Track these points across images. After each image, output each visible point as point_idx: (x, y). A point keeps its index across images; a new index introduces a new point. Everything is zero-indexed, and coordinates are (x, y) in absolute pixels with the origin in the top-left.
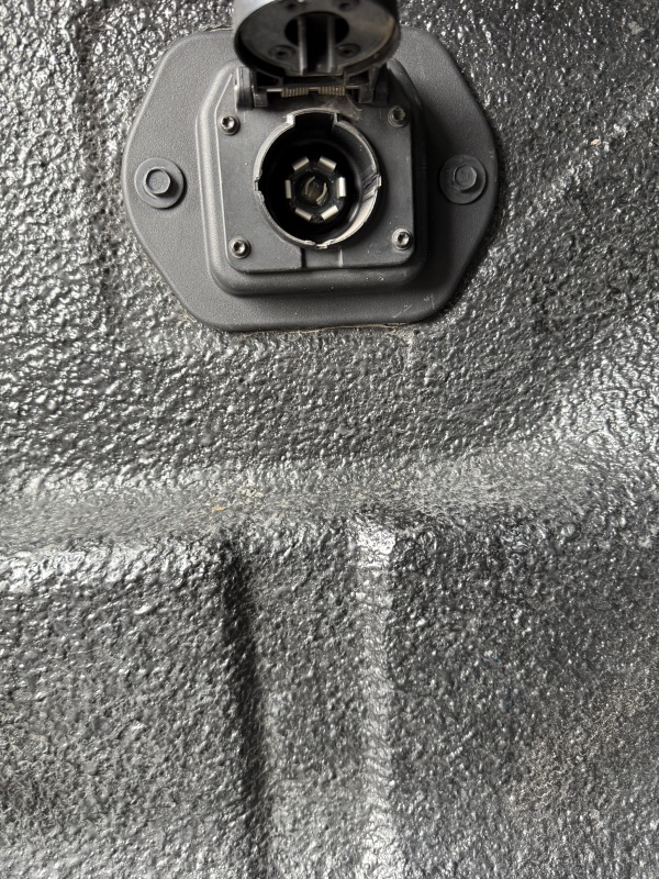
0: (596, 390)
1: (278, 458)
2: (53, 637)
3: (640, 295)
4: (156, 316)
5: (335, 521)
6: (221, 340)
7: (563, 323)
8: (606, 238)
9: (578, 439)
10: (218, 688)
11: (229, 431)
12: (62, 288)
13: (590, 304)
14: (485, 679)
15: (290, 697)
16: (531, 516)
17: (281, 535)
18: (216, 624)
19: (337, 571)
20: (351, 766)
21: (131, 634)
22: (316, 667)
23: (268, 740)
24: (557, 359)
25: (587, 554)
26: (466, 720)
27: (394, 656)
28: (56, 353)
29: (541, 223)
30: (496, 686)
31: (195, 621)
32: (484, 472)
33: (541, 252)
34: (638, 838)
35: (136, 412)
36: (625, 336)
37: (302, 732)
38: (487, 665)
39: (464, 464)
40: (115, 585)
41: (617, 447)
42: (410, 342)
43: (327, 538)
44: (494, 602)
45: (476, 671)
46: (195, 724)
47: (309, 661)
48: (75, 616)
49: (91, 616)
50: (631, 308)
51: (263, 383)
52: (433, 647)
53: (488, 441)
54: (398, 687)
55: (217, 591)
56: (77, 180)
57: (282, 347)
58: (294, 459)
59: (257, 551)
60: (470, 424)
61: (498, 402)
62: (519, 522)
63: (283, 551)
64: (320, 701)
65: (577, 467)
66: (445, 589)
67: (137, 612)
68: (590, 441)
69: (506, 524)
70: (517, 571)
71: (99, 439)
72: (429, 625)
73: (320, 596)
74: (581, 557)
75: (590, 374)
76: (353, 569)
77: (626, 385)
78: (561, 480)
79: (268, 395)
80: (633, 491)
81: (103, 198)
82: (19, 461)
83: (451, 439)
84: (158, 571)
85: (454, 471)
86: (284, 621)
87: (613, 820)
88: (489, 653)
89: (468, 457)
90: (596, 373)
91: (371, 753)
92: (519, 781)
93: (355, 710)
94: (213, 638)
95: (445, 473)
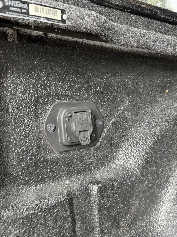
0: (121, 154)
1: (71, 175)
2: (38, 221)
3: (124, 138)
4: (48, 151)
5: (86, 186)
6: (60, 154)
7: (114, 144)
8: (119, 130)
9: (119, 163)
10: (70, 224)
11: (62, 171)
12: (31, 148)
13: (117, 140)
14: (114, 209)
15: (81, 222)
16: (117, 178)
17: (77, 190)
18: (69, 210)
19: (88, 195)
20: (92, 234)
21: (54, 216)
22: (85, 215)
23: (77, 233)
24: (114, 150)
25: (126, 183)
26: (111, 218)
27: (99, 209)
28: (29, 161)
29: (109, 128)
30: (115, 210)
31: (65, 211)
32: (106, 171)
33: (110, 133)
34: (140, 233)
35: (45, 171)
36: (123, 145)
37: (83, 230)
38: (113, 207)
39: (103, 170)
40: (51, 207)
41: (126, 164)
42: (92, 150)
43: (86, 189)
44: (114, 194)
45: (112, 208)
46: (65, 233)
47: (84, 214)
48: (43, 215)
49: (46, 214)
50: (123, 140)
51: (68, 160)
52: (105, 205)
53: (106, 165)
54: (100, 215)
55: (69, 204)
56: (35, 128)
57: (71, 153)
58: (74, 174)
59: (74, 194)
60: (103, 163)
61: (106, 158)
62: (115, 180)
63: (78, 194)
64: (86, 222)
65: (121, 168)
66: (106, 194)
67: (55, 212)
68: (121, 163)
69: (113, 181)
70: (116, 188)
71: (38, 177)
72: (104, 202)
73: (85, 201)
74: (125, 184)
75: (119, 152)
76: (90, 194)
77: (125, 153)
78: (119, 171)
79: (69, 163)
80: (130, 171)
81: (39, 130)
82: (21, 185)
83: (100, 166)
84: (58, 202)
85: (101, 172)
86: (79, 207)
87: (136, 231)
88: (114, 204)
89: (103, 169)
90: (120, 151)
91: (96, 230)
92: (121, 228)
93: (92, 222)
94: (69, 213)
95: (100, 173)
